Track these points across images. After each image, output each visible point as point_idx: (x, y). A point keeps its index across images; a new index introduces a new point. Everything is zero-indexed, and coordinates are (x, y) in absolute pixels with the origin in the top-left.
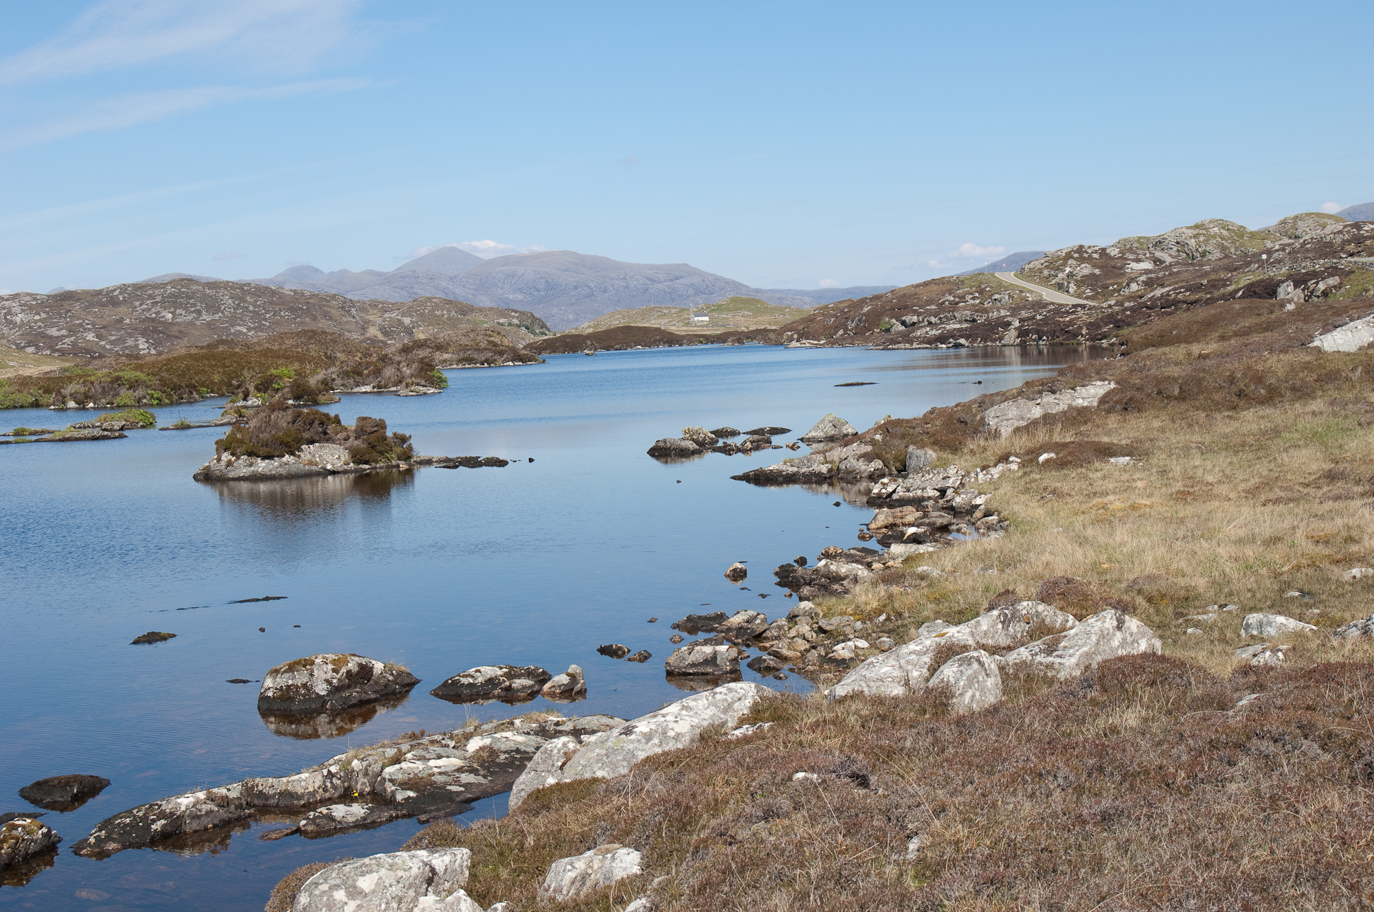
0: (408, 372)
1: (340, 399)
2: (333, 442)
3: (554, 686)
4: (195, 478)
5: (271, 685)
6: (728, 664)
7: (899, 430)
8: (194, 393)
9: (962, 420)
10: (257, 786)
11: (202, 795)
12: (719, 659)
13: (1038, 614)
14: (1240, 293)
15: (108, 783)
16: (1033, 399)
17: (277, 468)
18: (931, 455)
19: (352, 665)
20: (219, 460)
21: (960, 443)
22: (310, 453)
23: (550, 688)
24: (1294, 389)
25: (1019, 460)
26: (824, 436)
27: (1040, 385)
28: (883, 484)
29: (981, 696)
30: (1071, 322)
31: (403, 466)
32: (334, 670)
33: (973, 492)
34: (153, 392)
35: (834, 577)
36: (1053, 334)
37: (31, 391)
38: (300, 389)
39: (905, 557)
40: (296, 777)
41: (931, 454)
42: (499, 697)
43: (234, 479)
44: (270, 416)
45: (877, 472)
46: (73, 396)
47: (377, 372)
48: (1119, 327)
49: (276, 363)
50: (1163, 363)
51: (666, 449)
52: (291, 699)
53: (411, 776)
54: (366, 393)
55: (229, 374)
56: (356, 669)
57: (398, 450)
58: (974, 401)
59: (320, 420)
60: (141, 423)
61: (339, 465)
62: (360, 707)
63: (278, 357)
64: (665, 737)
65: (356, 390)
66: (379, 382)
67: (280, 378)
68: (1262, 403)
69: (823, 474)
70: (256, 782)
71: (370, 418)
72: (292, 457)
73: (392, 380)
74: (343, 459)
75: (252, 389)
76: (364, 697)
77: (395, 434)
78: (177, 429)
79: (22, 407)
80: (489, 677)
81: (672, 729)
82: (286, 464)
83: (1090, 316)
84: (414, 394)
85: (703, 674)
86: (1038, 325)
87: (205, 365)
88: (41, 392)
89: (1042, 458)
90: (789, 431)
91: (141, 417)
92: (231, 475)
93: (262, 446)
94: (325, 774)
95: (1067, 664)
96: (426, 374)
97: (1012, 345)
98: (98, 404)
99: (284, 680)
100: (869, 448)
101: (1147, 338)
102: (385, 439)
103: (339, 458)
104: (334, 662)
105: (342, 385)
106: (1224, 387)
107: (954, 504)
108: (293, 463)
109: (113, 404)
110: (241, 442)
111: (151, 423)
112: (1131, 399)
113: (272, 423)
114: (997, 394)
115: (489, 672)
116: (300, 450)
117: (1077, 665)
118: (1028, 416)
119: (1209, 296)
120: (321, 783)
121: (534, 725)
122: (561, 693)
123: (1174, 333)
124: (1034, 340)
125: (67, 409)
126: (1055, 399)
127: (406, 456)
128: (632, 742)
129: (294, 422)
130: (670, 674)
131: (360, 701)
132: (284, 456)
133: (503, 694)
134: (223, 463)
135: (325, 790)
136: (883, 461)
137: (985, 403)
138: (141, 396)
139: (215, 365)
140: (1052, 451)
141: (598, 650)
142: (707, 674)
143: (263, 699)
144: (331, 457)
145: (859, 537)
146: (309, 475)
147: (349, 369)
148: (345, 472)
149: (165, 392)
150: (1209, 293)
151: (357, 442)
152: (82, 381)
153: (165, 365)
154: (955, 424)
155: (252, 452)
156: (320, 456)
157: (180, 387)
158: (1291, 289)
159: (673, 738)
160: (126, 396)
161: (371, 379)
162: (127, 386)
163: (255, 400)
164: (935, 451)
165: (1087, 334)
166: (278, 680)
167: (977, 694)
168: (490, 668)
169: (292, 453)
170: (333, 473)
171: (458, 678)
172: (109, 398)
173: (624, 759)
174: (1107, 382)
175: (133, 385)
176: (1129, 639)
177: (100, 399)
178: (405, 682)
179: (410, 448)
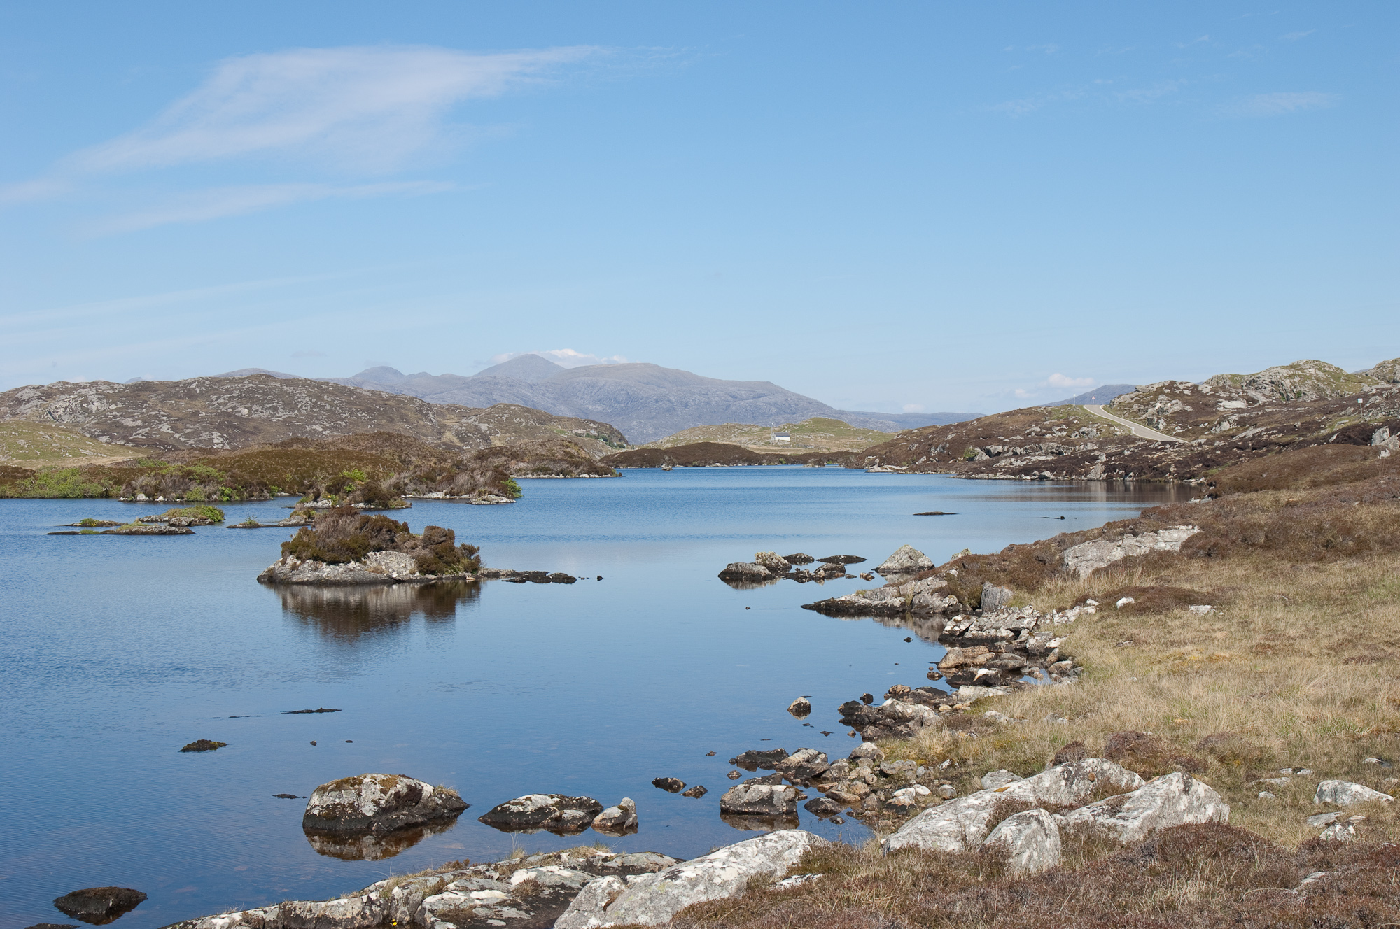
0: (482, 480)
1: (411, 504)
2: (400, 550)
3: (605, 819)
4: (259, 579)
5: (317, 803)
6: (785, 804)
7: (976, 566)
8: (265, 491)
9: (1041, 558)
10: (295, 910)
11: (237, 916)
12: (775, 799)
13: (1103, 772)
14: (1334, 437)
15: (144, 897)
16: (1114, 541)
17: (342, 574)
18: (1007, 594)
19: (401, 787)
20: (284, 563)
21: (1037, 582)
22: (376, 561)
23: (601, 821)
24: (1383, 542)
25: (1097, 604)
26: (900, 567)
27: (1122, 527)
28: (956, 621)
29: (1039, 857)
30: (1160, 460)
31: (470, 578)
32: (382, 791)
33: (1048, 635)
34: (224, 488)
35: (899, 718)
36: (1141, 471)
37: (102, 481)
38: (371, 493)
39: (974, 699)
40: (335, 902)
41: (1007, 592)
42: (548, 827)
43: (298, 583)
44: (338, 521)
45: (951, 608)
46: (144, 489)
47: (451, 479)
49: (349, 464)
50: (1249, 509)
51: (737, 573)
52: (337, 819)
53: (452, 907)
54: (438, 499)
55: (301, 474)
56: (405, 791)
57: (466, 561)
58: (1054, 540)
59: (388, 526)
60: (209, 520)
61: (405, 574)
62: (407, 830)
63: (352, 459)
64: (711, 884)
65: (428, 496)
66: (452, 489)
67: (353, 480)
68: (1350, 555)
69: (896, 607)
70: (294, 905)
71: (438, 528)
72: (358, 564)
73: (465, 487)
74: (409, 568)
75: (323, 490)
76: (411, 820)
77: (463, 545)
78: (245, 527)
79: (92, 497)
80: (539, 805)
81: (719, 876)
82: (351, 570)
83: (1179, 453)
84: (487, 502)
85: (758, 813)
86: (1126, 460)
87: (277, 463)
88: (111, 482)
89: (1121, 602)
90: (864, 560)
91: (209, 514)
92: (295, 579)
93: (328, 551)
94: (365, 900)
95: (1130, 827)
96: (499, 483)
97: (1098, 480)
98: (168, 498)
99: (331, 799)
100: (944, 583)
101: (1236, 480)
102: (453, 550)
103: (405, 567)
104: (383, 782)
105: (415, 490)
106: (1311, 537)
107: (1028, 646)
108: (359, 570)
109: (182, 498)
110: (308, 546)
111: (220, 521)
112: (1215, 545)
113: (339, 528)
114: (1078, 534)
115: (540, 801)
116: (366, 556)
117: (1140, 828)
118: (1109, 557)
119: (1302, 439)
120: (360, 910)
121: (581, 860)
122: (612, 826)
123: (1264, 476)
124: (1121, 476)
125: (136, 501)
126: (1137, 541)
127: (474, 568)
128: (677, 887)
129: (362, 528)
130: (724, 812)
131: (406, 824)
132: (349, 562)
133: (553, 824)
134: (288, 566)
135: (364, 917)
136: (958, 597)
137: (1065, 541)
138: (211, 491)
139: (288, 464)
140: (1131, 596)
141: (653, 783)
142: (763, 814)
143: (309, 817)
144: (397, 566)
145: (928, 676)
146: (374, 583)
147: (422, 474)
148: (411, 581)
149: (235, 489)
150: (1302, 435)
151: (424, 552)
152: (153, 474)
153: (238, 461)
154: (1033, 562)
155: (318, 556)
156: (386, 564)
157: (251, 485)
158: (1386, 435)
159: (719, 885)
160: (196, 491)
161: (444, 485)
162: (198, 481)
163: (325, 501)
164: (1011, 589)
165: (1175, 472)
166: (325, 798)
167: (1035, 854)
168: (541, 796)
169: (358, 560)
170: (398, 581)
171: (508, 805)
172: (179, 492)
173: (668, 905)
174: (1190, 527)
175: (204, 480)
176: (1196, 804)
177: (171, 492)
178: (454, 806)
179: (478, 560)
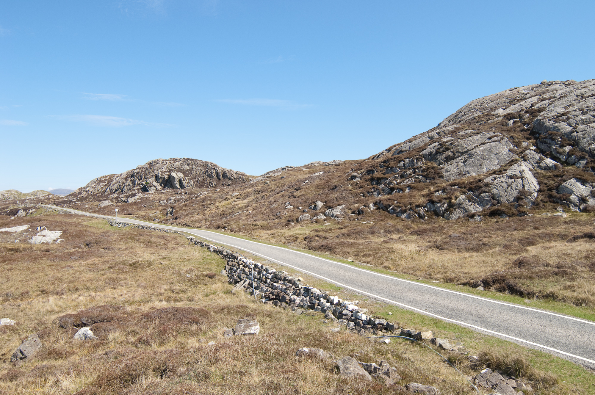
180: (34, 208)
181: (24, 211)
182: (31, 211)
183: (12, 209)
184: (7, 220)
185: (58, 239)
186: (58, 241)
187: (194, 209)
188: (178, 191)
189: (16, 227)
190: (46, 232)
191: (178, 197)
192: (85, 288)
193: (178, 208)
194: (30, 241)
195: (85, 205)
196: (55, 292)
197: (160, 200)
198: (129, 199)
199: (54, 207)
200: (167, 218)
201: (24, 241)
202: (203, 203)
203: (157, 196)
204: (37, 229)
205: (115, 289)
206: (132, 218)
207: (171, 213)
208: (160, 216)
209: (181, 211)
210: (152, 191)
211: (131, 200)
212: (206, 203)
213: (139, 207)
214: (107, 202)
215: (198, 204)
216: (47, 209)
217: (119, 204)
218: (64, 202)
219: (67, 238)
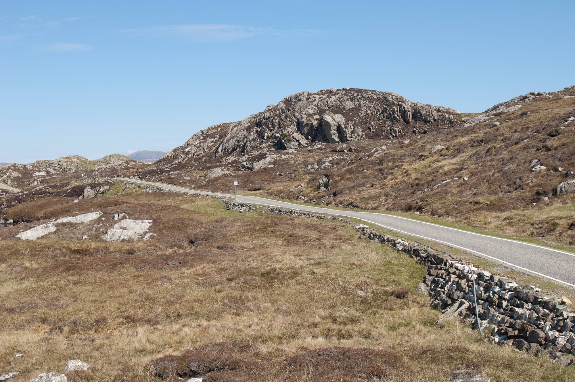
14: (69, 191)
48: (20, 202)
83: (8, 197)
119: (59, 191)
150: (59, 189)
158: (89, 190)
180: (107, 183)
181: (92, 189)
182: (102, 189)
183: (74, 187)
184: (68, 205)
185: (145, 233)
186: (147, 237)
187: (365, 177)
188: (336, 147)
189: (82, 216)
190: (128, 222)
191: (336, 157)
192: (191, 314)
193: (338, 176)
194: (104, 237)
195: (185, 176)
196: (146, 319)
197: (306, 164)
198: (254, 164)
199: (136, 181)
200: (319, 195)
201: (96, 238)
202: (381, 167)
203: (301, 157)
204: (114, 218)
205: (238, 315)
206: (262, 195)
207: (326, 185)
208: (307, 190)
209: (343, 181)
210: (292, 149)
211: (258, 166)
212: (385, 165)
213: (271, 177)
214: (219, 170)
215: (372, 168)
216: (126, 185)
217: (239, 173)
218: (152, 173)
219: (160, 231)
